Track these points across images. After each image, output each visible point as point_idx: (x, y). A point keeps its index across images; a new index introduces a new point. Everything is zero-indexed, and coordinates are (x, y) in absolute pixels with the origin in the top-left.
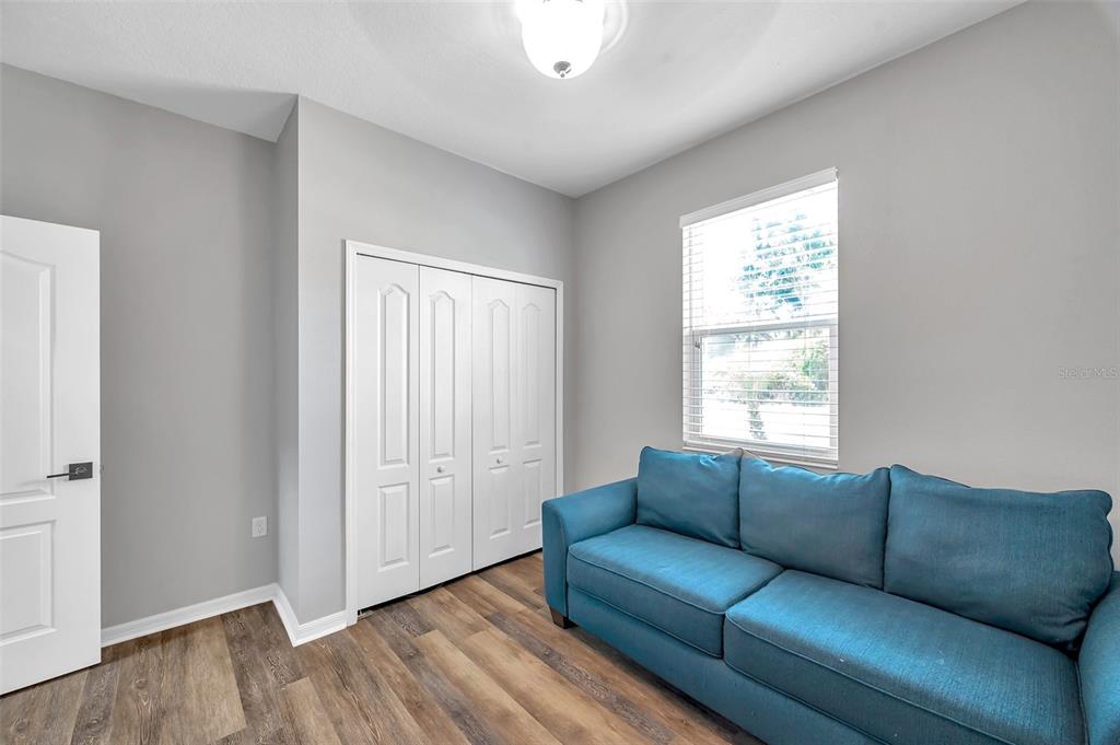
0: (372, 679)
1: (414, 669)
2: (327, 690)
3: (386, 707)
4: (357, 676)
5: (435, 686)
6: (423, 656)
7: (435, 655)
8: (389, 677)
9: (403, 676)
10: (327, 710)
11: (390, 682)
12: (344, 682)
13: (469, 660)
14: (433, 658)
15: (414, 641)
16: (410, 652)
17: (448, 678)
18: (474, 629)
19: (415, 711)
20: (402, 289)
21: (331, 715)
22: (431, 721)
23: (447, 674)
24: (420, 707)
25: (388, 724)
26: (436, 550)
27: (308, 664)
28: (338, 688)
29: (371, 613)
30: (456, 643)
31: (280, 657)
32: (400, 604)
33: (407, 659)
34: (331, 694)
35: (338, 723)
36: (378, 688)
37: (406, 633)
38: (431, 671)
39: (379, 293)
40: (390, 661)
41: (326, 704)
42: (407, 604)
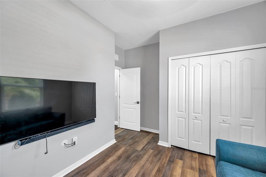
0: (160, 159)
1: (168, 164)
2: (152, 154)
3: (155, 165)
4: (158, 156)
5: (167, 170)
6: (173, 163)
7: (175, 165)
8: (162, 161)
9: (165, 163)
10: (149, 157)
11: (161, 162)
12: (156, 156)
13: (180, 173)
14: (174, 165)
15: (175, 159)
16: (172, 160)
17: (171, 172)
18: (192, 168)
19: (158, 171)
20: (184, 66)
21: (148, 158)
22: (157, 175)
23: (172, 170)
24: (160, 171)
25: (152, 168)
26: (194, 141)
27: (156, 148)
28: (154, 155)
29: (175, 147)
30: (183, 167)
31: (154, 144)
32: (183, 150)
33: (169, 161)
34: (152, 155)
35: (147, 160)
36: (158, 161)
37: (176, 156)
38: (170, 168)
39: (177, 68)
40: (166, 159)
41: (150, 156)
42: (184, 151)
